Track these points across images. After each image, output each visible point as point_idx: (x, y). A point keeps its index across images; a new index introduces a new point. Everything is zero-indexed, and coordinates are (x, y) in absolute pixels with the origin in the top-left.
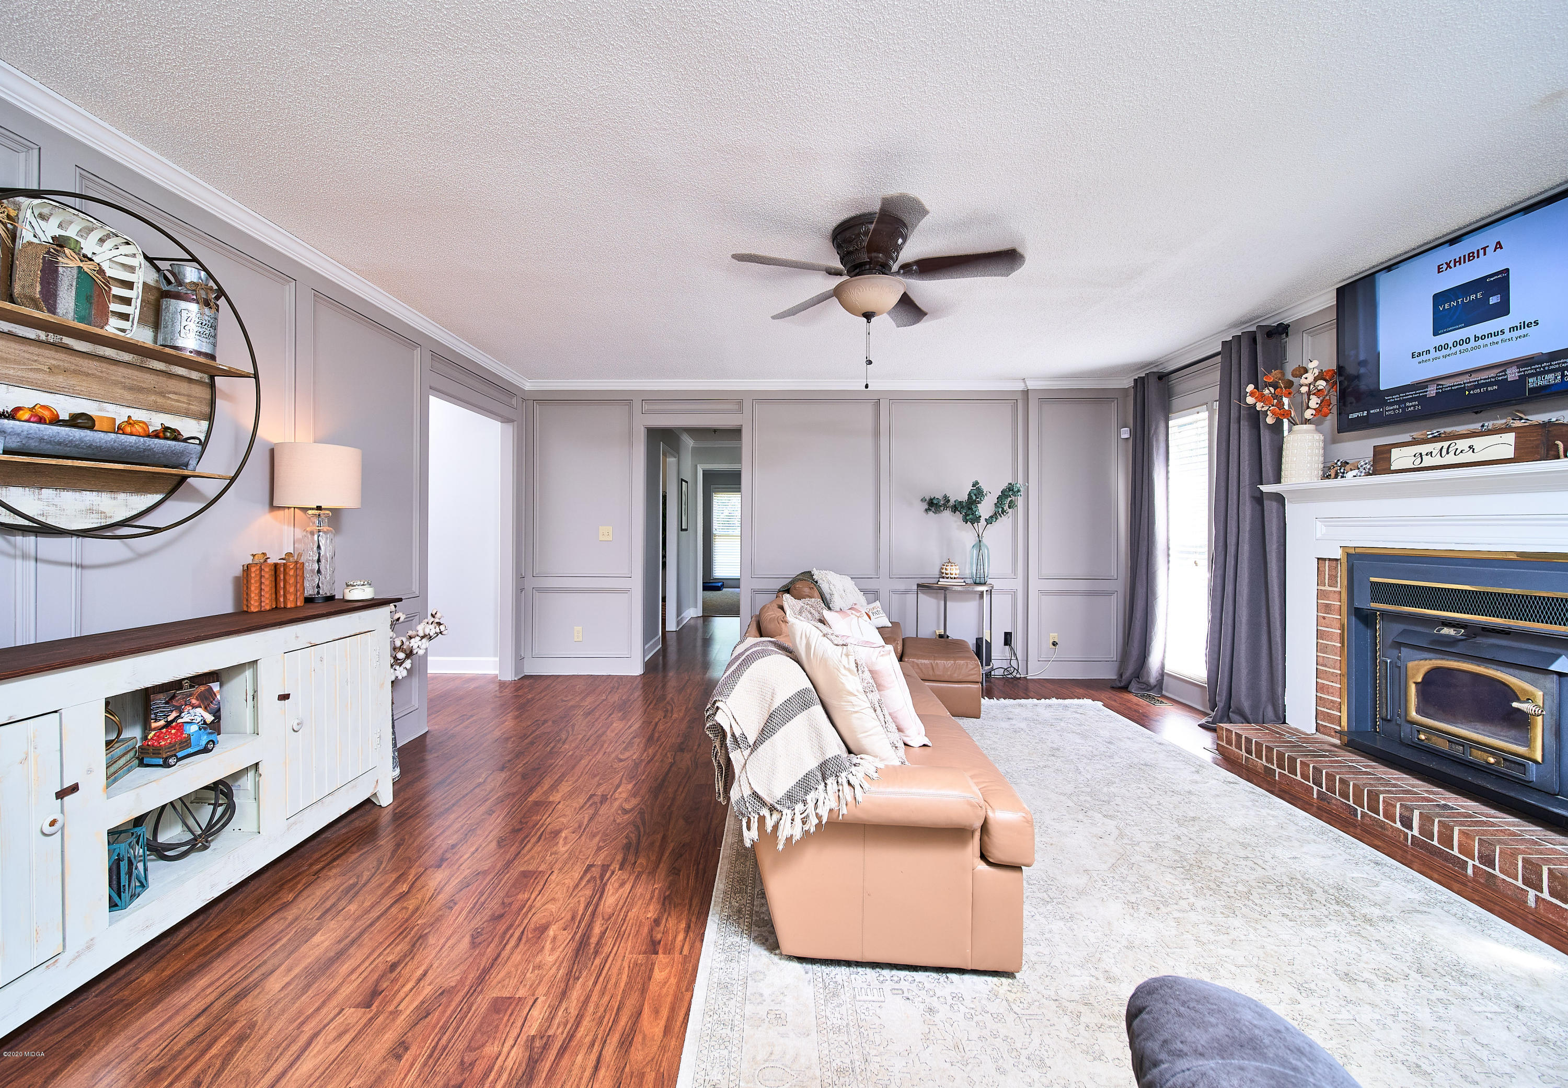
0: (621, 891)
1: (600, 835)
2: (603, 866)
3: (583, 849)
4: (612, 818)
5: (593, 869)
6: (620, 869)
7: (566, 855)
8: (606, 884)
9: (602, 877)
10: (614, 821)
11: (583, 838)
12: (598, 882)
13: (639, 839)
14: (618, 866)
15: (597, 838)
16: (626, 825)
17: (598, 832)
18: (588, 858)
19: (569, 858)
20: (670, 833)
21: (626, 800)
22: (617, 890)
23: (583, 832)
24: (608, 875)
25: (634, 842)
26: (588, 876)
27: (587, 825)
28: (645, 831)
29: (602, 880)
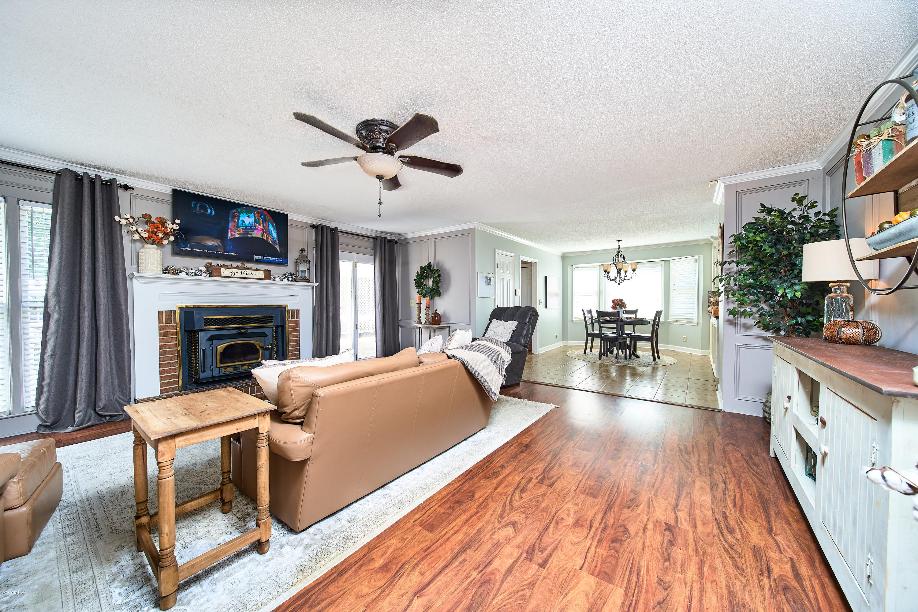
0: (535, 468)
1: (541, 508)
2: (542, 484)
3: (554, 500)
4: (527, 521)
5: (548, 484)
6: (532, 478)
7: (567, 500)
8: (542, 473)
9: (544, 478)
10: (527, 518)
11: (554, 510)
12: (546, 476)
13: (514, 493)
14: (533, 480)
15: (543, 505)
16: (518, 509)
17: (542, 511)
18: (552, 492)
19: (565, 496)
20: (491, 490)
21: (509, 540)
22: (536, 469)
23: (554, 516)
24: (540, 477)
25: (518, 492)
26: (552, 481)
27: (550, 522)
28: (507, 498)
29: (544, 476)
